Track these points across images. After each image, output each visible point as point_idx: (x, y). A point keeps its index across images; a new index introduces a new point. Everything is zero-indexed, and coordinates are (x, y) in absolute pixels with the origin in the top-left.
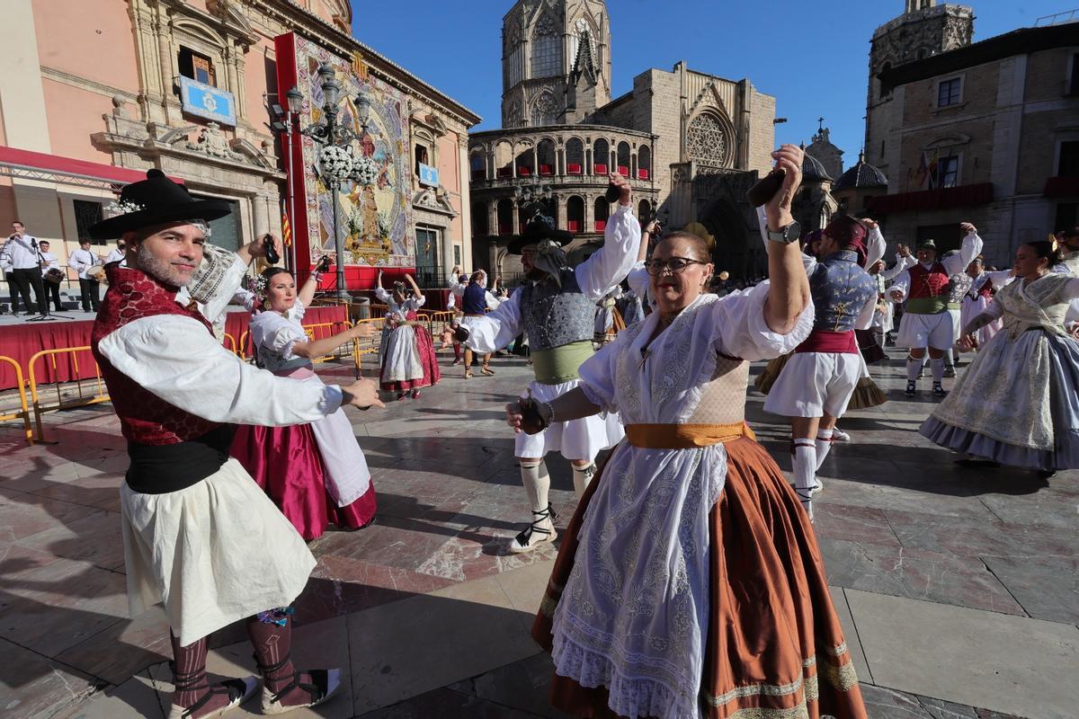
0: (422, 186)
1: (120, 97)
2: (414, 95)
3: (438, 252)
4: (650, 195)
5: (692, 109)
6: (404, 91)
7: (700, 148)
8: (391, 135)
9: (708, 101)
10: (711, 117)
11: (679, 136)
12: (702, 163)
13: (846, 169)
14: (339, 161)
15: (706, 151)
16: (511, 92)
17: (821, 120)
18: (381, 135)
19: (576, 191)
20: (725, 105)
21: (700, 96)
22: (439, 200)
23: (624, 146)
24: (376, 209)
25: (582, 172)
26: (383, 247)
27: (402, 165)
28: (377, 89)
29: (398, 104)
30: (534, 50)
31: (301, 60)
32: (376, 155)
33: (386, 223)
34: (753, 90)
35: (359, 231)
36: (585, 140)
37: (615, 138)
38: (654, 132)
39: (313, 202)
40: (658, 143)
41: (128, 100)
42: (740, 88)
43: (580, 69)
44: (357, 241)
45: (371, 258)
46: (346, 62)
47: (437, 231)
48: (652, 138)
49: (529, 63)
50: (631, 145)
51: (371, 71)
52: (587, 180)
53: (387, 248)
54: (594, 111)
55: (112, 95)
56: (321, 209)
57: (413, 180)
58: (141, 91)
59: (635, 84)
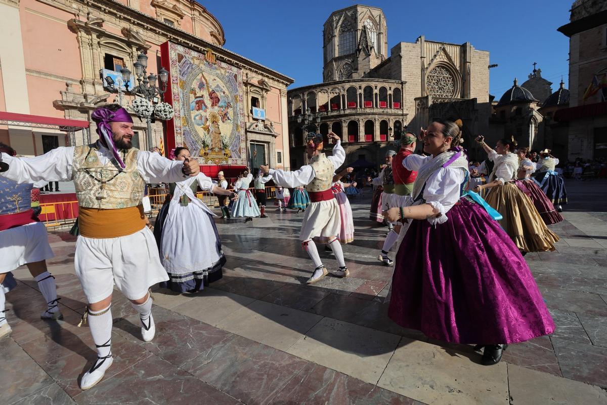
0: (254, 119)
1: (69, 82)
2: (250, 70)
3: (266, 156)
4: (401, 117)
5: (430, 64)
6: (239, 67)
7: (437, 87)
8: (230, 93)
9: (441, 58)
10: (443, 67)
11: (420, 80)
12: (438, 96)
13: (553, 92)
14: (142, 106)
15: (440, 89)
16: (327, 65)
17: (535, 64)
18: (224, 93)
19: (353, 118)
20: (453, 60)
21: (435, 56)
22: (266, 127)
23: (383, 90)
24: (220, 133)
25: (357, 106)
26: (225, 154)
27: (238, 109)
28: (222, 68)
29: (236, 75)
30: (340, 41)
31: (173, 55)
32: (220, 104)
33: (226, 141)
34: (473, 49)
35: (208, 146)
36: (358, 88)
37: (377, 85)
38: (403, 79)
39: (179, 131)
40: (406, 87)
41: (75, 83)
42: (463, 49)
43: (360, 47)
44: (207, 151)
45: (217, 161)
46: (201, 55)
47: (266, 144)
48: (402, 83)
49: (337, 48)
50: (388, 88)
51: (217, 59)
52: (359, 111)
53: (227, 155)
54: (369, 71)
55: (65, 81)
56: (184, 134)
57: (248, 117)
58: (82, 79)
59: (391, 53)
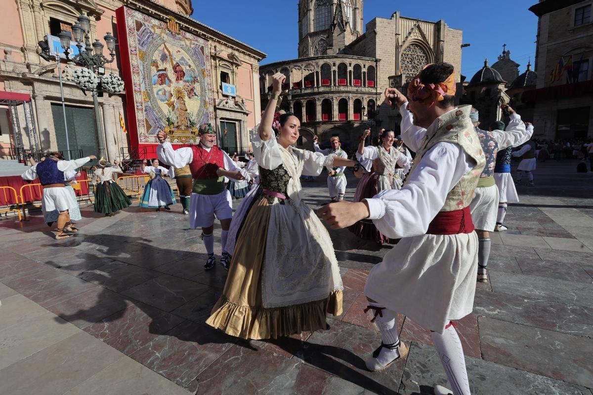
0: (224, 96)
1: (8, 49)
2: (219, 42)
3: (238, 135)
4: (375, 96)
5: (404, 41)
6: (206, 39)
7: (410, 66)
8: (197, 66)
9: (416, 36)
10: (417, 46)
11: (394, 59)
12: (411, 75)
13: (520, 74)
14: (83, 77)
15: (414, 67)
16: (303, 40)
17: (505, 45)
18: (190, 66)
19: (326, 96)
20: (427, 38)
21: (410, 33)
22: (236, 104)
23: (357, 67)
24: (186, 110)
25: (331, 84)
26: (192, 133)
27: (206, 84)
28: (187, 39)
29: (203, 47)
30: (315, 15)
31: (130, 22)
32: (186, 78)
33: (194, 118)
34: (447, 27)
35: (173, 123)
36: (332, 64)
37: (351, 62)
38: (378, 57)
39: (140, 107)
40: (380, 64)
41: (13, 50)
42: (438, 27)
43: (335, 22)
44: (173, 129)
45: (184, 139)
46: (163, 23)
47: (237, 123)
48: (376, 61)
49: (312, 23)
50: (362, 66)
51: (181, 28)
52: (333, 89)
53: (194, 133)
54: (344, 47)
55: (3, 48)
56: (146, 110)
57: (218, 93)
58: (23, 45)
59: (366, 28)
